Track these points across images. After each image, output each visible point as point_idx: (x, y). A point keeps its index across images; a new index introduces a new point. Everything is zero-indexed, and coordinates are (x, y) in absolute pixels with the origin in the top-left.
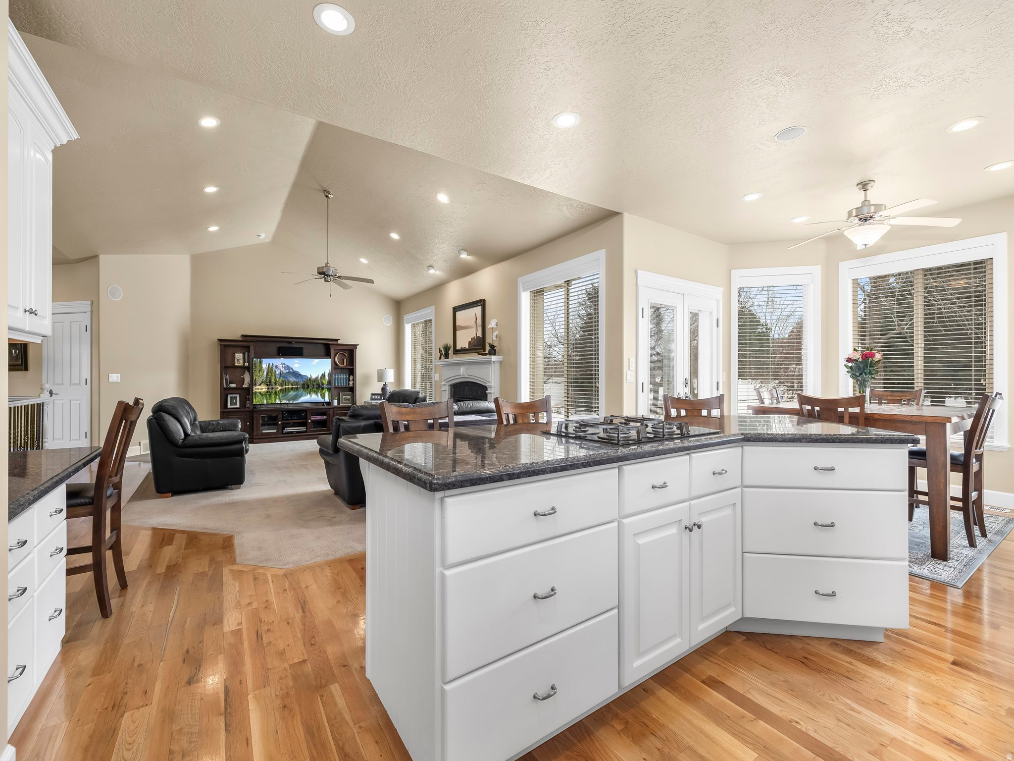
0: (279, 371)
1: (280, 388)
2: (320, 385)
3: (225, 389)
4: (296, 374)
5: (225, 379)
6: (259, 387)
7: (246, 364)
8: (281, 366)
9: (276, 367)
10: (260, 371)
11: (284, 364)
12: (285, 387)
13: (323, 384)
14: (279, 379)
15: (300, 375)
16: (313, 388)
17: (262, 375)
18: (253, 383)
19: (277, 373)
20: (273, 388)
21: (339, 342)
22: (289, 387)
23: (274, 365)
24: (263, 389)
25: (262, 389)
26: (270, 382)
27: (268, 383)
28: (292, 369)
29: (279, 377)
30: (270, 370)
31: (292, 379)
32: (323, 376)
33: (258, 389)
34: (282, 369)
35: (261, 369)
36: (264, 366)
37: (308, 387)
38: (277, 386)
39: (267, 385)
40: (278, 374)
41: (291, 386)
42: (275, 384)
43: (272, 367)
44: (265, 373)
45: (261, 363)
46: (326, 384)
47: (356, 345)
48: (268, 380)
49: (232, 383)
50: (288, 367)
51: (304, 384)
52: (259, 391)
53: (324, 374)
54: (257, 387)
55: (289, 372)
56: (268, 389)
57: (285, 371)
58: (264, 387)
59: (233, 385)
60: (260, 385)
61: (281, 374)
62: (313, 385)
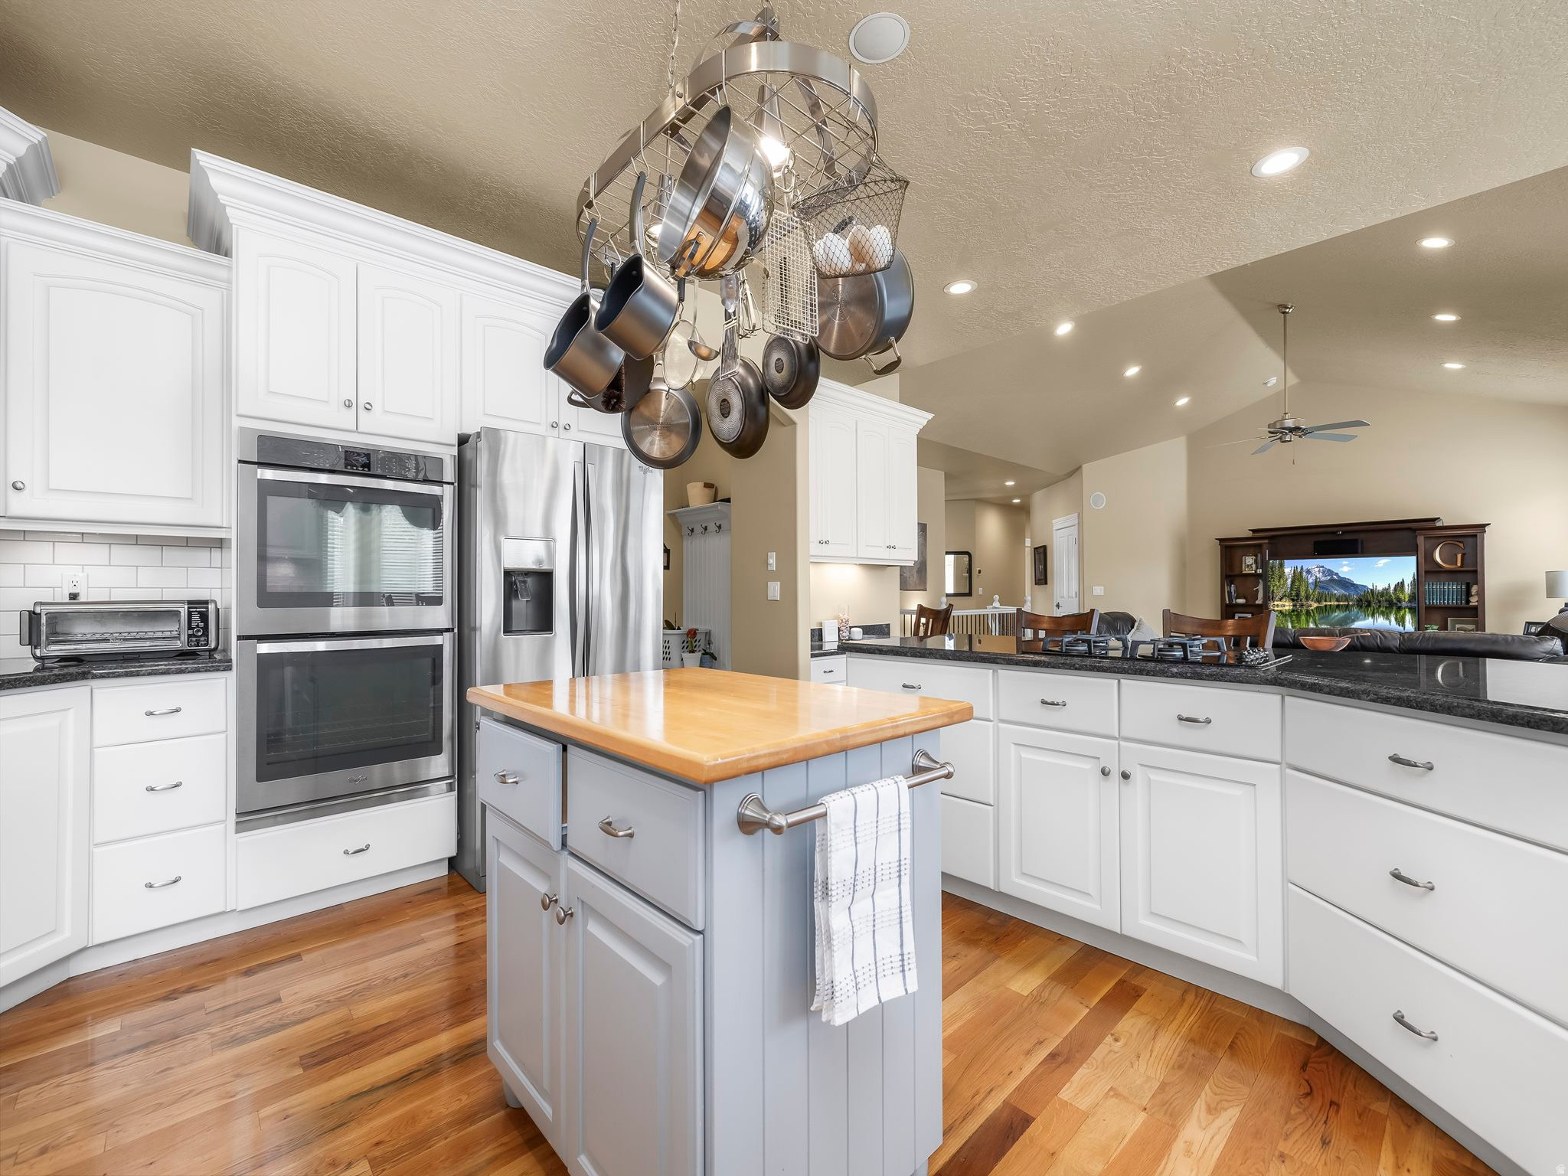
0: (1314, 578)
1: (1315, 605)
2: (1395, 601)
3: (1227, 605)
4: (1345, 584)
5: (1228, 592)
6: (1279, 603)
7: (1260, 571)
8: (1317, 570)
9: (1308, 572)
10: (1280, 578)
11: (1323, 567)
12: (1325, 603)
13: (1399, 600)
14: (1314, 591)
15: (1353, 585)
16: (1380, 606)
17: (1284, 584)
18: (1268, 597)
19: (1310, 581)
20: (1302, 605)
21: (1439, 524)
22: (1332, 603)
23: (1305, 568)
24: (1288, 605)
25: (1284, 606)
26: (1298, 595)
27: (1295, 597)
28: (1337, 574)
29: (1313, 588)
30: (1297, 577)
31: (1338, 591)
32: (1400, 586)
33: (1278, 606)
34: (1318, 576)
35: (1282, 576)
36: (1287, 570)
37: (1369, 604)
38: (1310, 602)
39: (1293, 600)
40: (1312, 583)
41: (1336, 603)
42: (1307, 598)
43: (1301, 572)
44: (1289, 581)
45: (1281, 566)
46: (1407, 600)
47: (1482, 527)
48: (1294, 593)
49: (1240, 598)
50: (1330, 573)
51: (1361, 600)
52: (1280, 609)
53: (1403, 583)
54: (1276, 603)
55: (1332, 580)
56: (1294, 606)
57: (1323, 579)
58: (1287, 604)
59: (1241, 601)
60: (1281, 599)
61: (1316, 583)
62: (1380, 602)
